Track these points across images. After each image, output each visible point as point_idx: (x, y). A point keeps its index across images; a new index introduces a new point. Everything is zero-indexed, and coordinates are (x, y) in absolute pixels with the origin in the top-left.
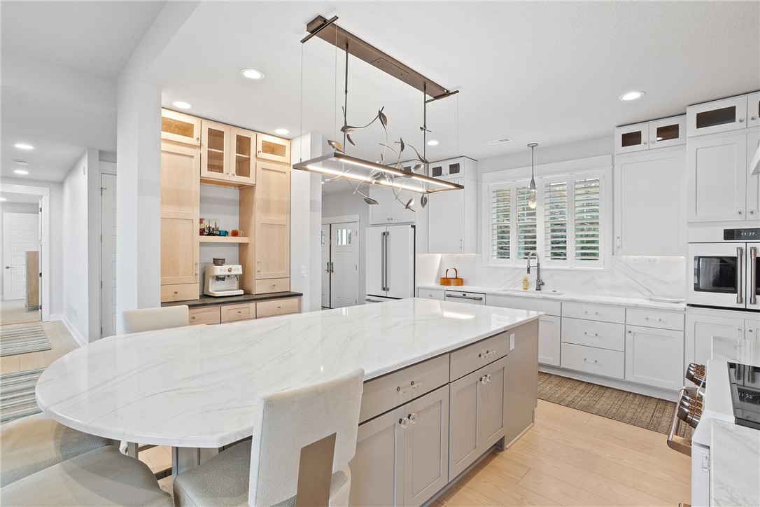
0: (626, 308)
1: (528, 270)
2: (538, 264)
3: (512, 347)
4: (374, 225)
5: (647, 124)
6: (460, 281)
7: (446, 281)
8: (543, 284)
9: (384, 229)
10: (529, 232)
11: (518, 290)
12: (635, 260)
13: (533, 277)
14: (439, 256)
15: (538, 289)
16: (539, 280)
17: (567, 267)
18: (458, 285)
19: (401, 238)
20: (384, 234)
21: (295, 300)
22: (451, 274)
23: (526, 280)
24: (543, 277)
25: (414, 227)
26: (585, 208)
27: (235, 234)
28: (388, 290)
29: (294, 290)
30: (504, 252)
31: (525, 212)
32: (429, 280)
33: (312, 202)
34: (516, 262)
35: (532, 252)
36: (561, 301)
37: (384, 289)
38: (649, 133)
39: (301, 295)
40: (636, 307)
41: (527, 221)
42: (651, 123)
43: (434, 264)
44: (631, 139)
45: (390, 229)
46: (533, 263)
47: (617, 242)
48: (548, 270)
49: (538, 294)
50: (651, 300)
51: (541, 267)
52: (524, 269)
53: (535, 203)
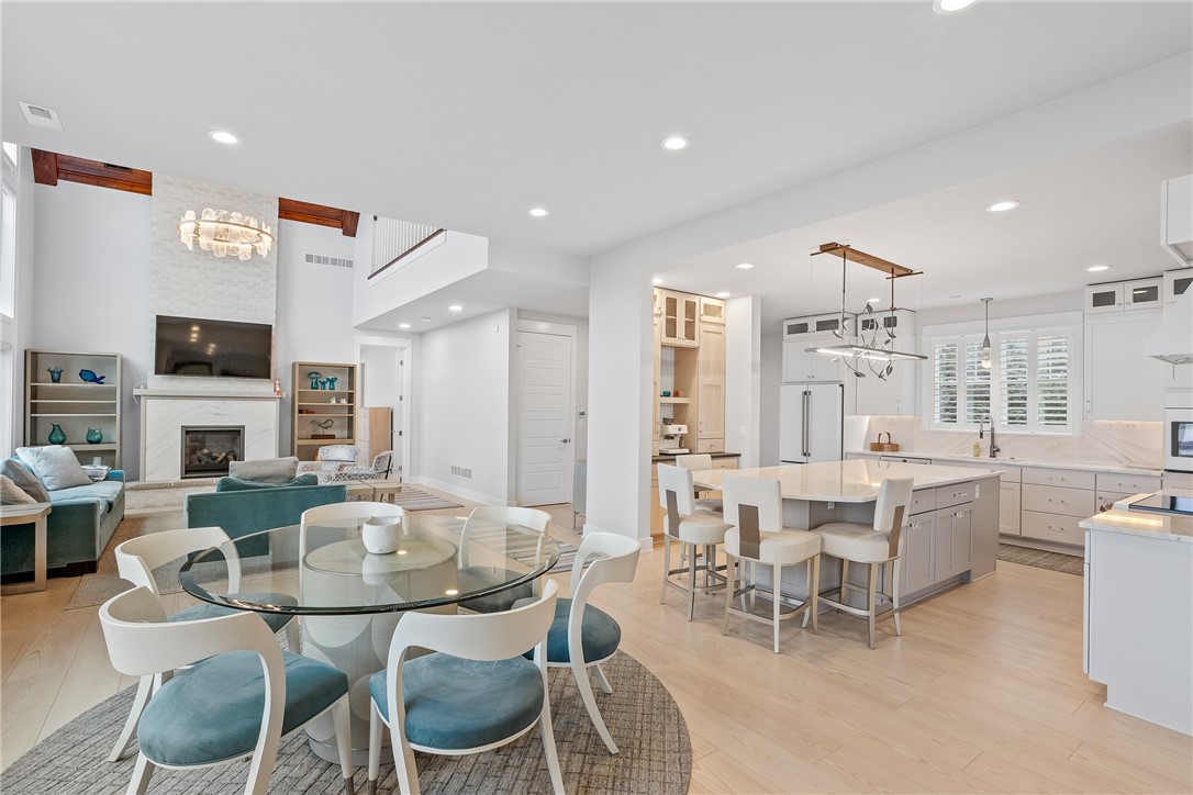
0: (1096, 474)
1: (981, 435)
2: (993, 429)
3: (977, 496)
4: (788, 383)
5: (1121, 284)
6: (895, 448)
7: (878, 447)
8: (998, 450)
9: (804, 388)
10: (981, 392)
11: (970, 456)
12: (1111, 425)
13: (986, 443)
14: (868, 417)
15: (993, 455)
16: (993, 446)
17: (1029, 433)
18: (893, 451)
19: (825, 399)
20: (805, 393)
21: (735, 460)
22: (884, 439)
23: (977, 446)
24: (998, 443)
25: (842, 386)
26: (1050, 369)
27: (676, 395)
28: (809, 455)
29: (728, 451)
30: (950, 413)
31: (976, 372)
32: (857, 443)
33: (753, 363)
34: (965, 425)
35: (985, 414)
36: (1022, 467)
37: (805, 454)
38: (1124, 293)
39: (739, 455)
40: (1108, 473)
41: (977, 380)
42: (1127, 284)
43: (862, 428)
44: (1102, 299)
45: (810, 388)
46: (987, 427)
47: (1088, 406)
48: (1004, 435)
49: (992, 460)
50: (1129, 467)
51: (996, 431)
52: (975, 434)
53: (989, 362)
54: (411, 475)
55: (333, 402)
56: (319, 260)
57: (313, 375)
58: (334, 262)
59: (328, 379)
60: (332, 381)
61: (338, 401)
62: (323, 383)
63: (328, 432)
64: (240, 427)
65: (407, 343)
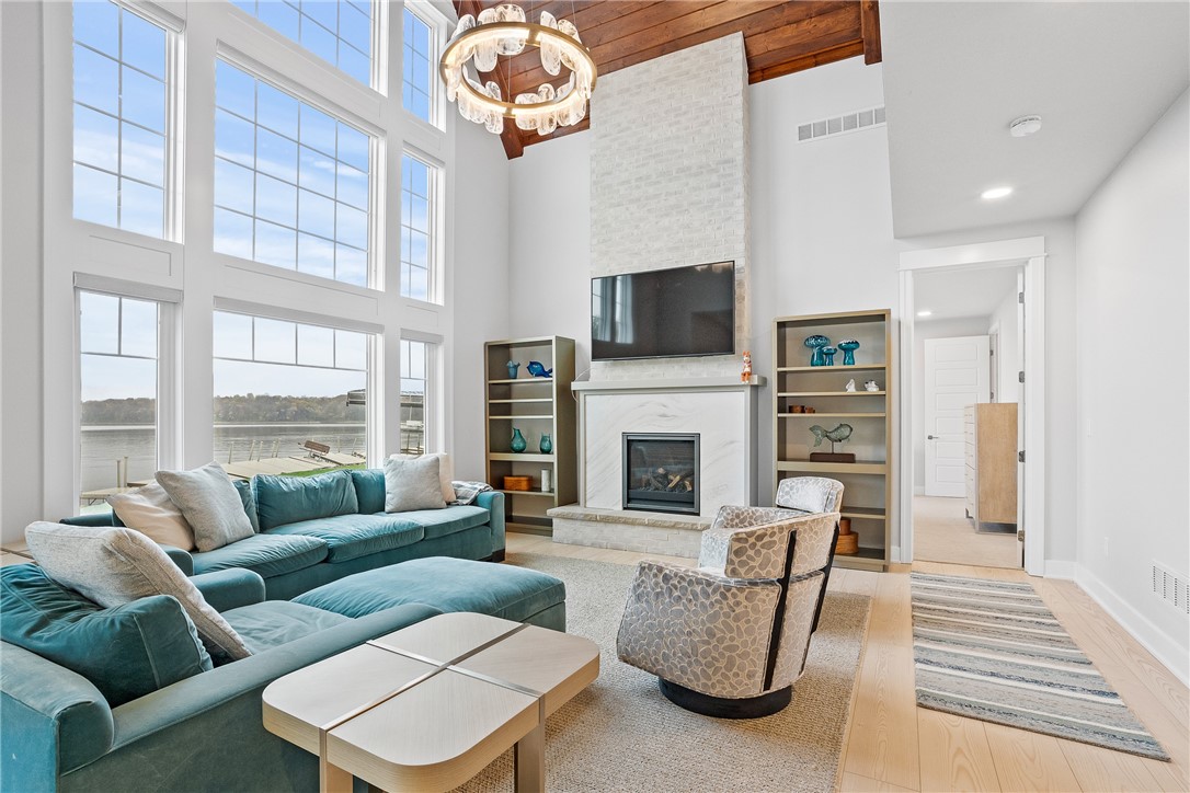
54: (1047, 556)
55: (851, 389)
56: (821, 129)
57: (813, 342)
58: (851, 123)
59: (840, 346)
60: (849, 349)
61: (861, 386)
62: (830, 354)
63: (838, 448)
64: (693, 435)
65: (1028, 248)
